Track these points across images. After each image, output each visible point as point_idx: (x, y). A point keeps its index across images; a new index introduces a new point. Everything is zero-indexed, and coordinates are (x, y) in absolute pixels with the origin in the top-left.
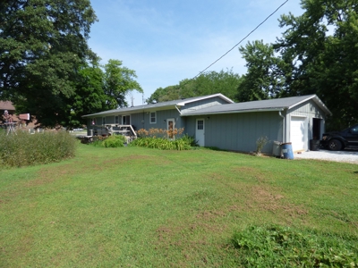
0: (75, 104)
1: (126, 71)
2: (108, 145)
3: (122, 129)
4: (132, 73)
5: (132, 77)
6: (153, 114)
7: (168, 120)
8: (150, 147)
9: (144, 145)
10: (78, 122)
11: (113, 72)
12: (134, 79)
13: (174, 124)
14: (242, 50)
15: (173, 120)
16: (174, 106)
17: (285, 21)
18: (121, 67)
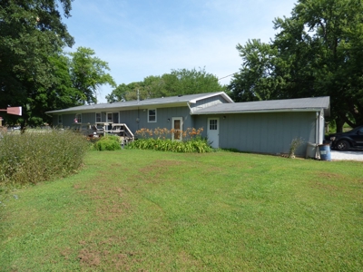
0: (38, 98)
1: (98, 62)
2: (103, 147)
3: (115, 128)
4: (104, 64)
5: (103, 69)
6: (152, 112)
7: (174, 119)
8: (159, 149)
9: (149, 147)
10: (40, 119)
11: (84, 61)
12: (106, 72)
13: (182, 124)
14: (239, 48)
15: (181, 119)
16: (186, 102)
17: (278, 22)
18: (92, 57)
